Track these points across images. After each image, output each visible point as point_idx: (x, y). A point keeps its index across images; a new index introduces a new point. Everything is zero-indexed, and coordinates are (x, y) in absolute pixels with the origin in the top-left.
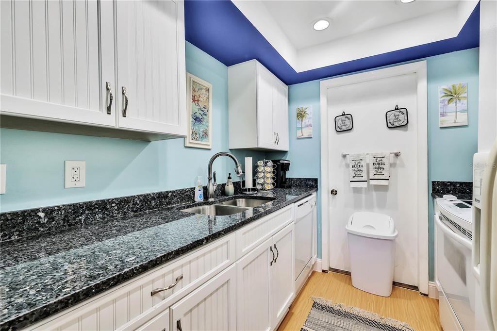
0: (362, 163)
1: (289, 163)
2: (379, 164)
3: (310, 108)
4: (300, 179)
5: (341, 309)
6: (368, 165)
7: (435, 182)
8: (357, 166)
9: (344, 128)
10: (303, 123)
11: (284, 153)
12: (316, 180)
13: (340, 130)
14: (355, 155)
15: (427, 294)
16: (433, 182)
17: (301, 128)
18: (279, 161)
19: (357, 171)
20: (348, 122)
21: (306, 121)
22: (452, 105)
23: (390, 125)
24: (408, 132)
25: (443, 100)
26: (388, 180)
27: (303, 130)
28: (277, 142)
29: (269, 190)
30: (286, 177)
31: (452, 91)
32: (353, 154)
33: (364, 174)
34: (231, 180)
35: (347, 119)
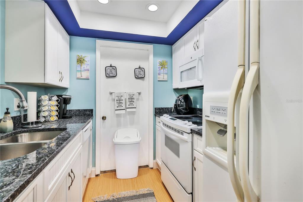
0: (122, 98)
1: (71, 98)
2: (131, 99)
3: (88, 57)
4: (79, 110)
5: (114, 198)
6: (126, 99)
7: (156, 108)
8: (119, 100)
9: (111, 75)
10: (82, 67)
11: (65, 89)
12: (92, 110)
13: (109, 76)
14: (118, 93)
15: (152, 167)
16: (155, 108)
17: (81, 71)
18: (61, 96)
19: (119, 103)
20: (113, 71)
21: (84, 66)
22: (162, 70)
23: (136, 77)
24: (144, 81)
25: (159, 67)
26: (136, 108)
27: (82, 73)
28: (61, 80)
29: (52, 121)
30: (67, 109)
31: (162, 63)
32: (117, 92)
33: (123, 105)
34: (9, 115)
35: (113, 69)
